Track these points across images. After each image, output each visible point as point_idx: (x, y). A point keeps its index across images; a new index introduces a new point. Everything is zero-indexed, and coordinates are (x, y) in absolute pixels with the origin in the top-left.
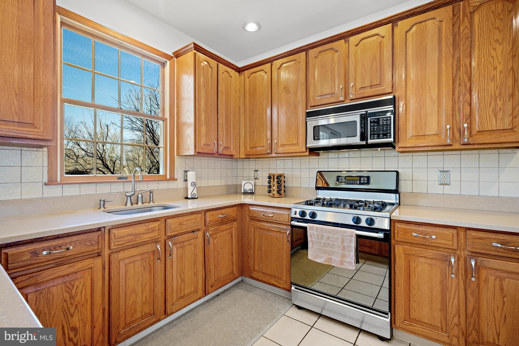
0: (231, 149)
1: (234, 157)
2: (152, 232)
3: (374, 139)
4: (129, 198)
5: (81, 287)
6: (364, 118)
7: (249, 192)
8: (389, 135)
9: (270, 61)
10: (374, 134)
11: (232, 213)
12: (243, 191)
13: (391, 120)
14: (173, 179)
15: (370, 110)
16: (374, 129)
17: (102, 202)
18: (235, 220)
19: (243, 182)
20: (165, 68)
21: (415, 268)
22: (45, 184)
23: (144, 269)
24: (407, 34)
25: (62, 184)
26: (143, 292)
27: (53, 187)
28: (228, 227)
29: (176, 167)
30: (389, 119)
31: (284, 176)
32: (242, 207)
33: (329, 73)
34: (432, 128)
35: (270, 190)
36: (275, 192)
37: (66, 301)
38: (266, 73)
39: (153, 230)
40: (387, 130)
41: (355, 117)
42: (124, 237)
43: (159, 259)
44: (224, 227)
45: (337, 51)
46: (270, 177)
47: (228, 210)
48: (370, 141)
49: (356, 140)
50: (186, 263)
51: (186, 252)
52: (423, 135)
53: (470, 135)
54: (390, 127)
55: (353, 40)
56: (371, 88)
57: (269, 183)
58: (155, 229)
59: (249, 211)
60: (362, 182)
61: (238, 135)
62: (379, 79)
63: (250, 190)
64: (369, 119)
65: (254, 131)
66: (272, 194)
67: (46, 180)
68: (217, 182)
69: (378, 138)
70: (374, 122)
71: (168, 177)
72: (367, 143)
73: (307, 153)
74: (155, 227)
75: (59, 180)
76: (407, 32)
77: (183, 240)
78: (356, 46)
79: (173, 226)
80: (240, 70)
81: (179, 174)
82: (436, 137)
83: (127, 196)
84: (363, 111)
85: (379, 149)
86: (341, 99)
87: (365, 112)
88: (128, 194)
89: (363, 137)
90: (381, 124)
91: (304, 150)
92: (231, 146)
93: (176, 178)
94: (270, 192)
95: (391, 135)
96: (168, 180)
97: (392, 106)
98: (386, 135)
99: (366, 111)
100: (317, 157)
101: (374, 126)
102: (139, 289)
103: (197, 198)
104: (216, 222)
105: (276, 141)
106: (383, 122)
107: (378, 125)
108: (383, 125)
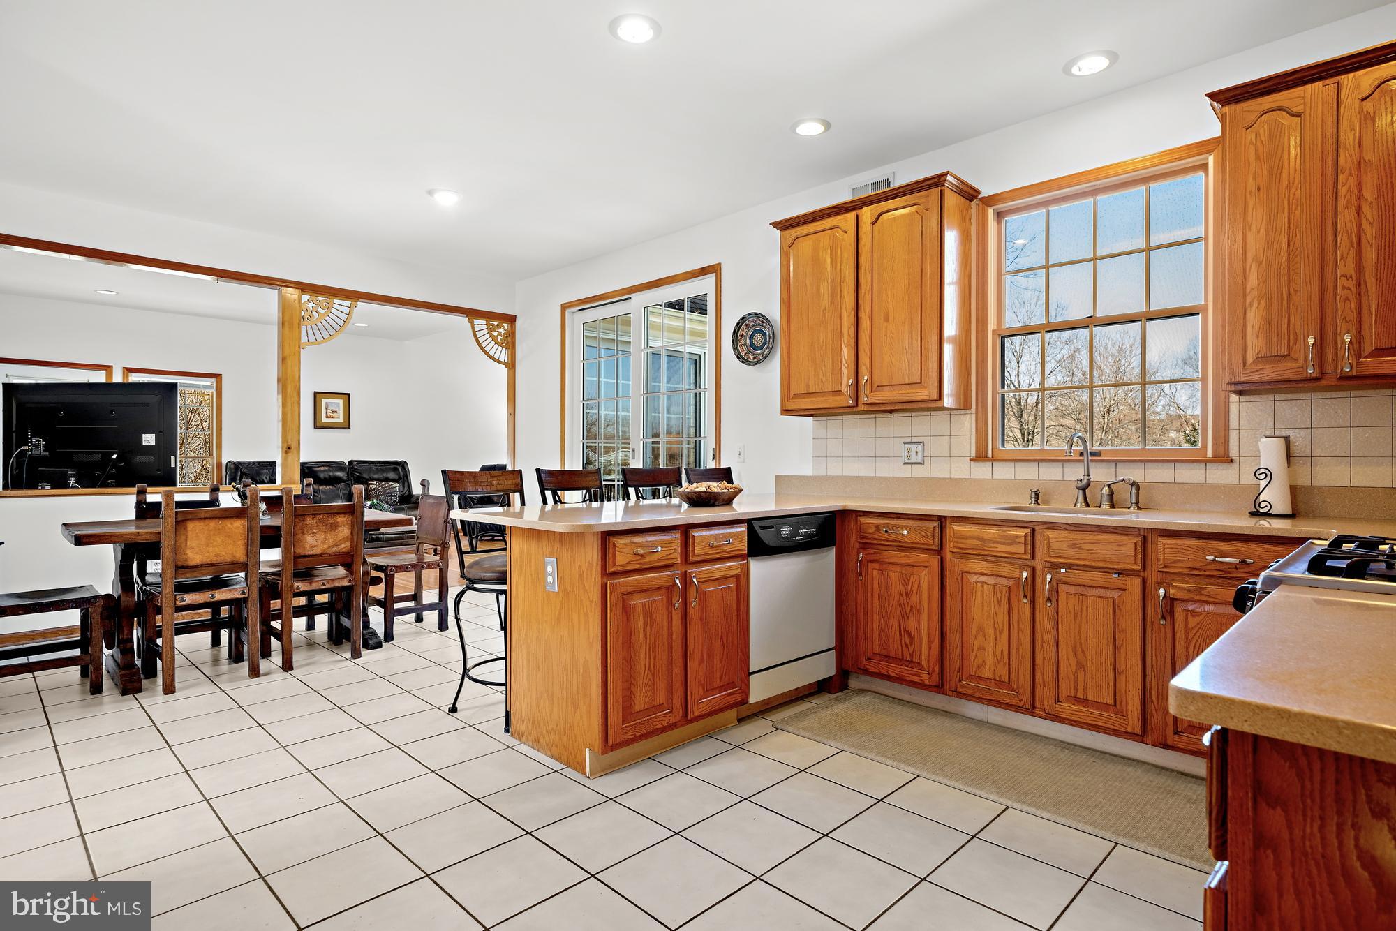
2: (1011, 544)
4: (1081, 492)
5: (916, 586)
14: (1222, 458)
17: (1033, 494)
22: (971, 460)
23: (999, 602)
25: (993, 460)
26: (996, 640)
27: (981, 464)
29: (1233, 424)
37: (902, 595)
39: (1013, 541)
42: (966, 539)
50: (1090, 634)
51: (1090, 610)
58: (1018, 540)
67: (973, 455)
71: (1209, 454)
74: (1017, 537)
75: (990, 455)
77: (1081, 582)
83: (1078, 488)
88: (1079, 484)
93: (1233, 453)
102: (990, 632)
104: (1194, 569)
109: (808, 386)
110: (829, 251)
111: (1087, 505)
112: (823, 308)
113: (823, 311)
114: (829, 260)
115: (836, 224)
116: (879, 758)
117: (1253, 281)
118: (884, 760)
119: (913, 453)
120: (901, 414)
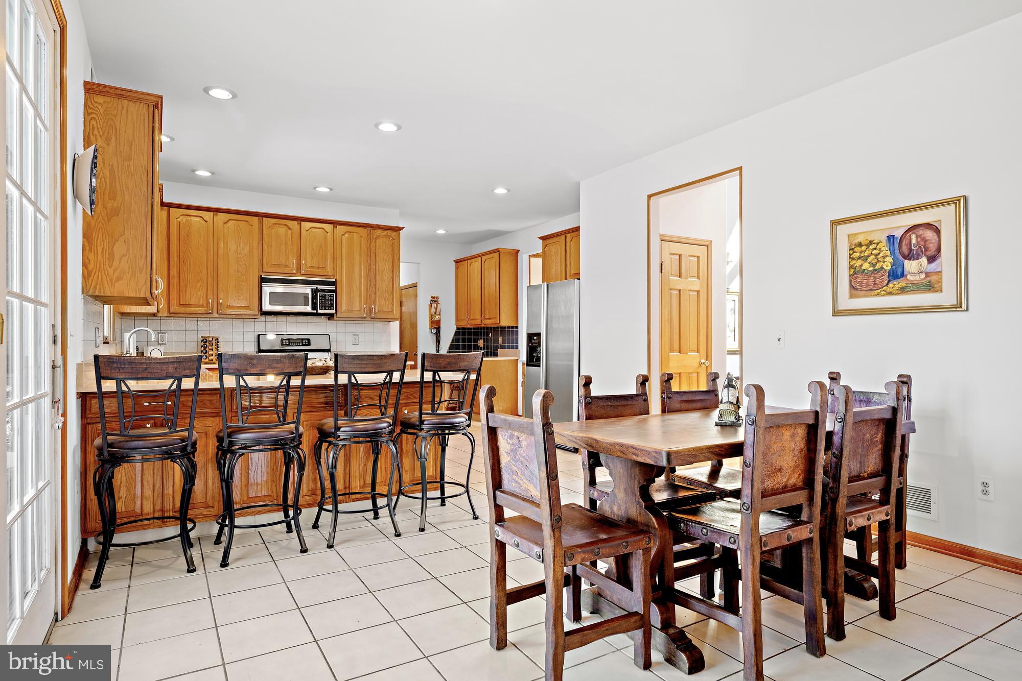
3: (322, 309)
6: (315, 292)
8: (332, 308)
10: (322, 306)
13: (333, 296)
15: (320, 287)
16: (322, 302)
24: (343, 237)
31: (218, 339)
33: (284, 246)
34: (356, 306)
38: (207, 221)
40: (331, 304)
41: (308, 290)
45: (290, 229)
46: (205, 340)
48: (320, 311)
49: (309, 309)
52: (351, 309)
53: (375, 313)
54: (333, 303)
55: (305, 225)
56: (317, 270)
60: (304, 343)
62: (324, 263)
64: (318, 293)
65: (186, 286)
69: (325, 309)
70: (322, 296)
72: (317, 311)
76: (343, 235)
78: (307, 231)
80: (163, 204)
82: (358, 312)
84: (314, 287)
85: (323, 317)
86: (294, 272)
89: (314, 307)
91: (258, 313)
95: (334, 308)
97: (334, 287)
98: (330, 308)
99: (317, 287)
101: (322, 299)
105: (221, 301)
106: (328, 298)
107: (325, 299)
108: (328, 300)
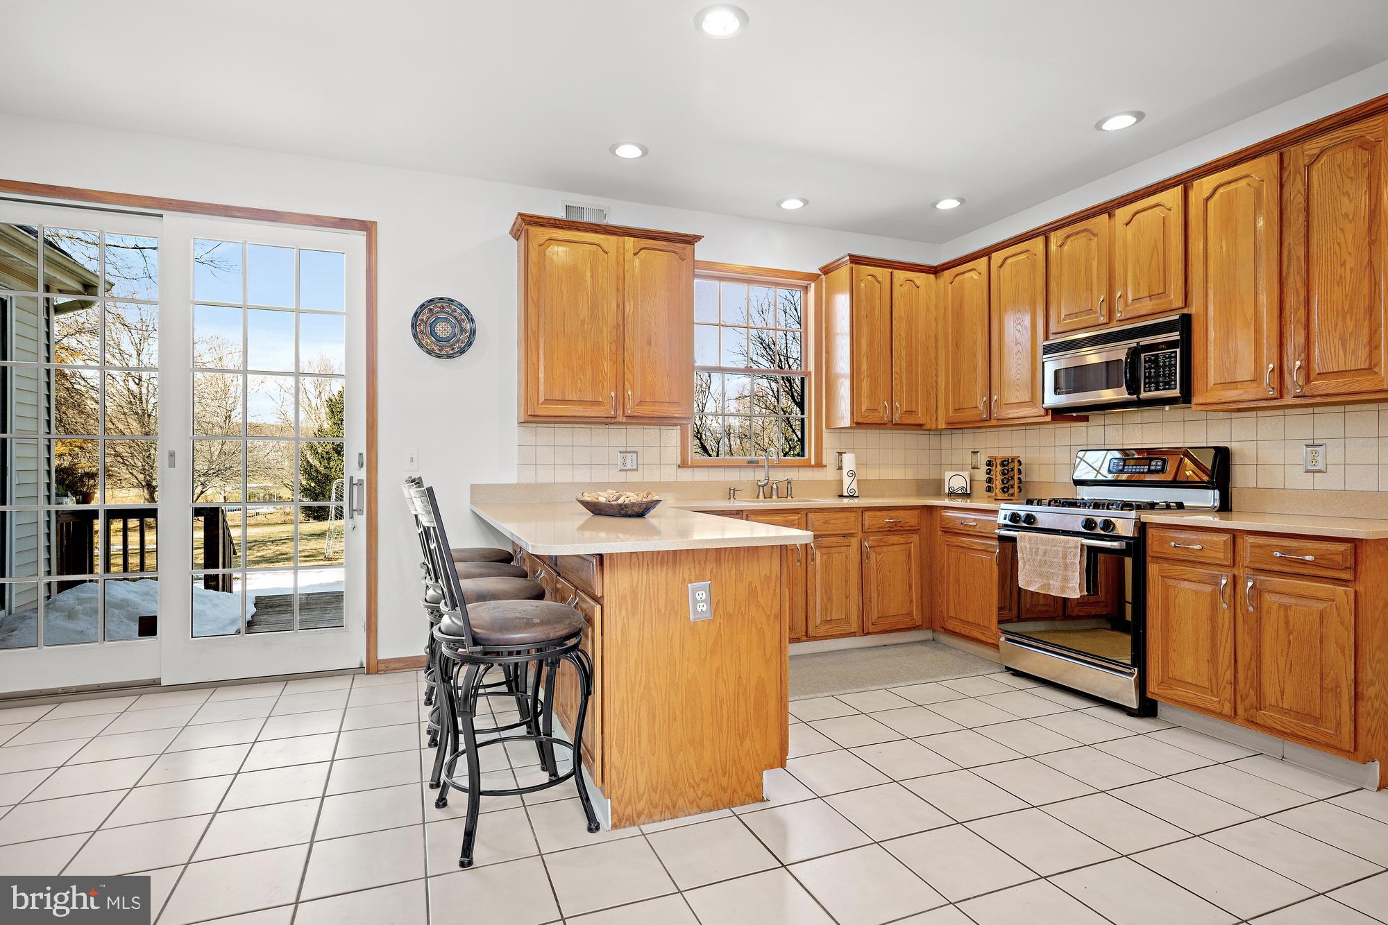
0: (917, 415)
1: (925, 427)
3: (1150, 391)
4: (761, 488)
6: (1133, 354)
7: (960, 492)
8: (1173, 383)
9: (987, 252)
10: (1150, 383)
11: (911, 519)
12: (947, 491)
13: (1176, 357)
14: (820, 465)
15: (1144, 341)
16: (1150, 373)
17: (732, 491)
18: (916, 531)
19: (948, 475)
20: (809, 294)
21: (1175, 598)
22: (679, 467)
24: (1209, 203)
25: (693, 466)
27: (686, 470)
28: (902, 541)
29: (824, 446)
30: (1173, 355)
31: (1019, 461)
32: (931, 514)
33: (1083, 274)
34: (1245, 367)
35: (990, 487)
36: (998, 491)
38: (980, 274)
40: (1170, 375)
41: (1119, 352)
43: (798, 561)
44: (894, 539)
45: (1095, 235)
46: (990, 464)
47: (901, 513)
48: (1144, 395)
49: (1120, 394)
50: (833, 578)
51: (834, 563)
52: (1231, 383)
54: (1175, 370)
55: (1122, 213)
56: (1151, 300)
57: (988, 474)
58: (794, 522)
59: (942, 519)
60: (1153, 468)
61: (933, 388)
62: (1162, 285)
63: (962, 489)
64: (1143, 355)
66: (993, 494)
67: (679, 463)
68: (898, 474)
69: (1158, 389)
70: (1150, 360)
71: (813, 463)
72: (1138, 397)
73: (1049, 418)
74: (794, 520)
75: (690, 462)
76: (1207, 199)
77: (829, 545)
78: (1127, 224)
79: (816, 523)
80: (936, 271)
81: (829, 457)
83: (759, 486)
84: (1132, 343)
86: (1102, 320)
87: (1135, 345)
88: (760, 483)
89: (1132, 388)
90: (1161, 364)
91: (1042, 412)
92: (917, 406)
93: (824, 463)
94: (989, 489)
95: (1175, 384)
96: (812, 466)
97: (1178, 333)
98: (1168, 385)
99: (1138, 343)
100: (1084, 424)
101: (1150, 368)
103: (858, 497)
104: (881, 528)
105: (996, 397)
106: (1164, 362)
107: (1157, 367)
108: (1165, 366)
109: (563, 393)
110: (589, 265)
111: (765, 498)
112: (582, 318)
113: (582, 322)
114: (588, 274)
115: (596, 242)
116: (803, 697)
117: (864, 367)
118: (807, 697)
119: (628, 461)
120: (616, 426)
